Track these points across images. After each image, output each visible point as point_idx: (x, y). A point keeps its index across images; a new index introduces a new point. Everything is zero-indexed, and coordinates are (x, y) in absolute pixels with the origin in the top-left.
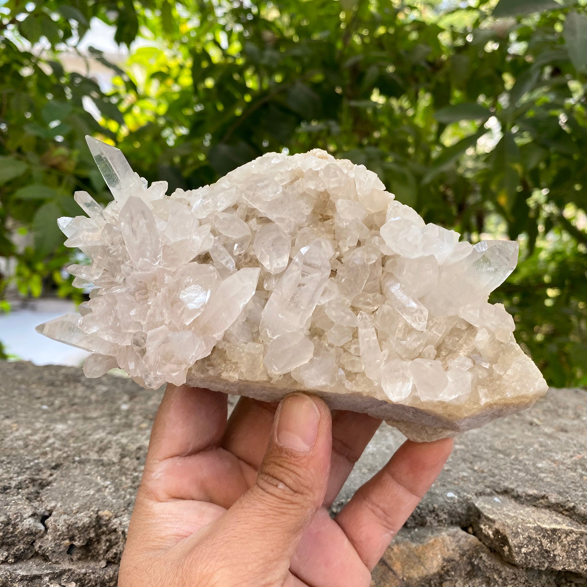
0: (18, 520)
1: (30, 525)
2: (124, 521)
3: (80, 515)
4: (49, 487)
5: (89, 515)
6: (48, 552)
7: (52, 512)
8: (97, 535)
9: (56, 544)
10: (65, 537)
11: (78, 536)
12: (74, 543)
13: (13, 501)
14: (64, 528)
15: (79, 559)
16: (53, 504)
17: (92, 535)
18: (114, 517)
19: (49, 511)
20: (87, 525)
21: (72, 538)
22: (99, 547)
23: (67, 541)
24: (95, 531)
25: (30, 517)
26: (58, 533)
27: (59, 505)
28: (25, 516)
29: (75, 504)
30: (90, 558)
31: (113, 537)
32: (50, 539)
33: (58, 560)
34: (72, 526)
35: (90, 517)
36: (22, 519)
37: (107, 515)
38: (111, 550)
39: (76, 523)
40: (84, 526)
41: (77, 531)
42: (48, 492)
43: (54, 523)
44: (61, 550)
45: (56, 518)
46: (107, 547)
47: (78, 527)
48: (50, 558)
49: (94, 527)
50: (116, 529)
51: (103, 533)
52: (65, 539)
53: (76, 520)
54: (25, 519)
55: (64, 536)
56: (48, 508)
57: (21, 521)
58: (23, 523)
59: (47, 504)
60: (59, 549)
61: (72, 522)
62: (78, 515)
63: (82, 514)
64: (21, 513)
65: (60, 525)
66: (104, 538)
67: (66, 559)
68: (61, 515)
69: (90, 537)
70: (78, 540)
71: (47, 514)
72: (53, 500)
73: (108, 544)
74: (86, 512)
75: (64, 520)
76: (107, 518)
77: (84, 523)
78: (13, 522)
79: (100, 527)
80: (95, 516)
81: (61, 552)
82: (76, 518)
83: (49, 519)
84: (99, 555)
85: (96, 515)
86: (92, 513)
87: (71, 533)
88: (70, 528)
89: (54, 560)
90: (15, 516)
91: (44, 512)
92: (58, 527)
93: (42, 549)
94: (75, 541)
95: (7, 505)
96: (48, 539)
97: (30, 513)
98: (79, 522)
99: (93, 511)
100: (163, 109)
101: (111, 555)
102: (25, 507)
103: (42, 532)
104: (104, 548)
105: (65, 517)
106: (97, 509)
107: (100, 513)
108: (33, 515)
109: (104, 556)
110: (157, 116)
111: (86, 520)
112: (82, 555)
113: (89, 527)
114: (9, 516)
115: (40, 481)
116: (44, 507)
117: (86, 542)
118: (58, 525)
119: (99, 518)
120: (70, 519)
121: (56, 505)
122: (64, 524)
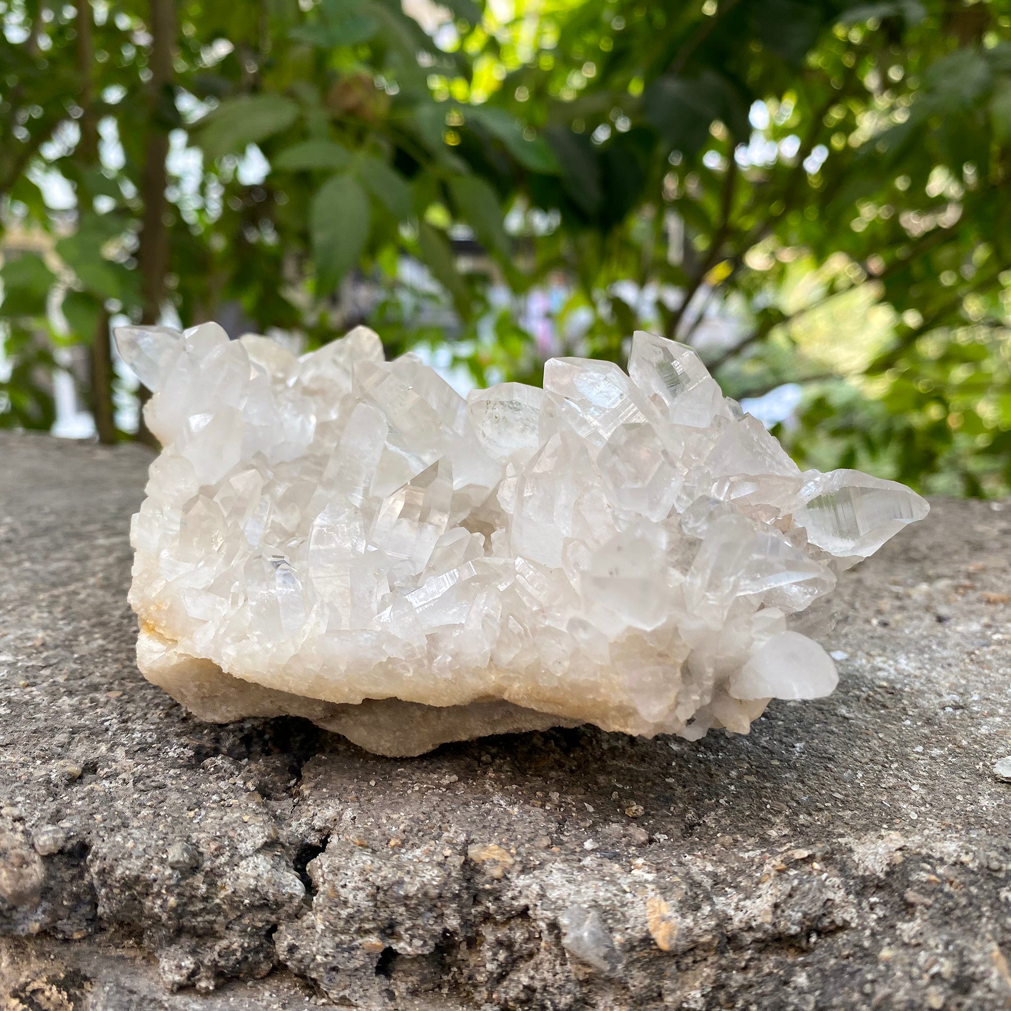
0: (222, 860)
1: (258, 878)
2: (553, 887)
3: (410, 855)
4: (324, 757)
5: (441, 858)
6: (313, 969)
7: (328, 836)
8: (466, 923)
9: (338, 945)
10: (367, 926)
11: (408, 924)
12: (394, 947)
13: (215, 797)
14: (361, 895)
15: (414, 993)
16: (331, 811)
17: (453, 922)
18: (518, 867)
19: (320, 830)
20: (434, 892)
21: (389, 930)
22: (473, 960)
23: (373, 940)
24: (459, 911)
25: (258, 851)
26: (344, 913)
27: (348, 814)
28: (245, 847)
29: (395, 816)
30: (445, 991)
31: (519, 936)
32: (320, 927)
33: (347, 992)
34: (385, 892)
35: (440, 865)
36: (236, 858)
37: (495, 862)
38: (513, 976)
39: (400, 883)
40: (425, 894)
41: (402, 909)
43: (331, 877)
44: (358, 964)
45: (337, 861)
46: (500, 966)
47: (407, 897)
48: (323, 987)
49: (457, 896)
50: (527, 908)
51: (487, 917)
52: (367, 932)
53: (399, 874)
54: (242, 858)
55: (362, 921)
56: (318, 823)
57: (233, 864)
58: (237, 870)
59: (314, 809)
60: (349, 959)
61: (385, 878)
62: (407, 856)
63: (418, 852)
64: (231, 839)
65: (350, 886)
66: (489, 934)
67: (373, 991)
68: (352, 853)
69: (446, 930)
70: (406, 937)
71: (314, 839)
72: (332, 796)
73: (502, 956)
74: (430, 845)
75: (362, 872)
76: (497, 872)
77: (424, 885)
78: (207, 865)
79: (476, 901)
80: (458, 861)
81: (357, 970)
82: (399, 867)
83: (318, 860)
84: (475, 986)
85: (463, 858)
86: (448, 852)
87: (384, 915)
88: (380, 896)
89: (334, 994)
90: (213, 846)
91: (306, 836)
92: (342, 891)
93: (298, 956)
94: (399, 938)
95: (199, 805)
96: (312, 927)
97: (260, 841)
98: (407, 879)
99: (450, 842)
100: (550, 39)
101: (512, 994)
102: (246, 818)
103: (296, 902)
104: (490, 967)
105: (364, 859)
106: (462, 838)
107: (474, 851)
108: (270, 845)
109: (491, 993)
110: (539, 52)
111: (431, 876)
112: (423, 981)
113: (440, 896)
114: (196, 845)
116: (303, 820)
117: (431, 943)
118: (344, 886)
119: (470, 869)
120: (380, 868)
121: (340, 815)
122: (360, 885)
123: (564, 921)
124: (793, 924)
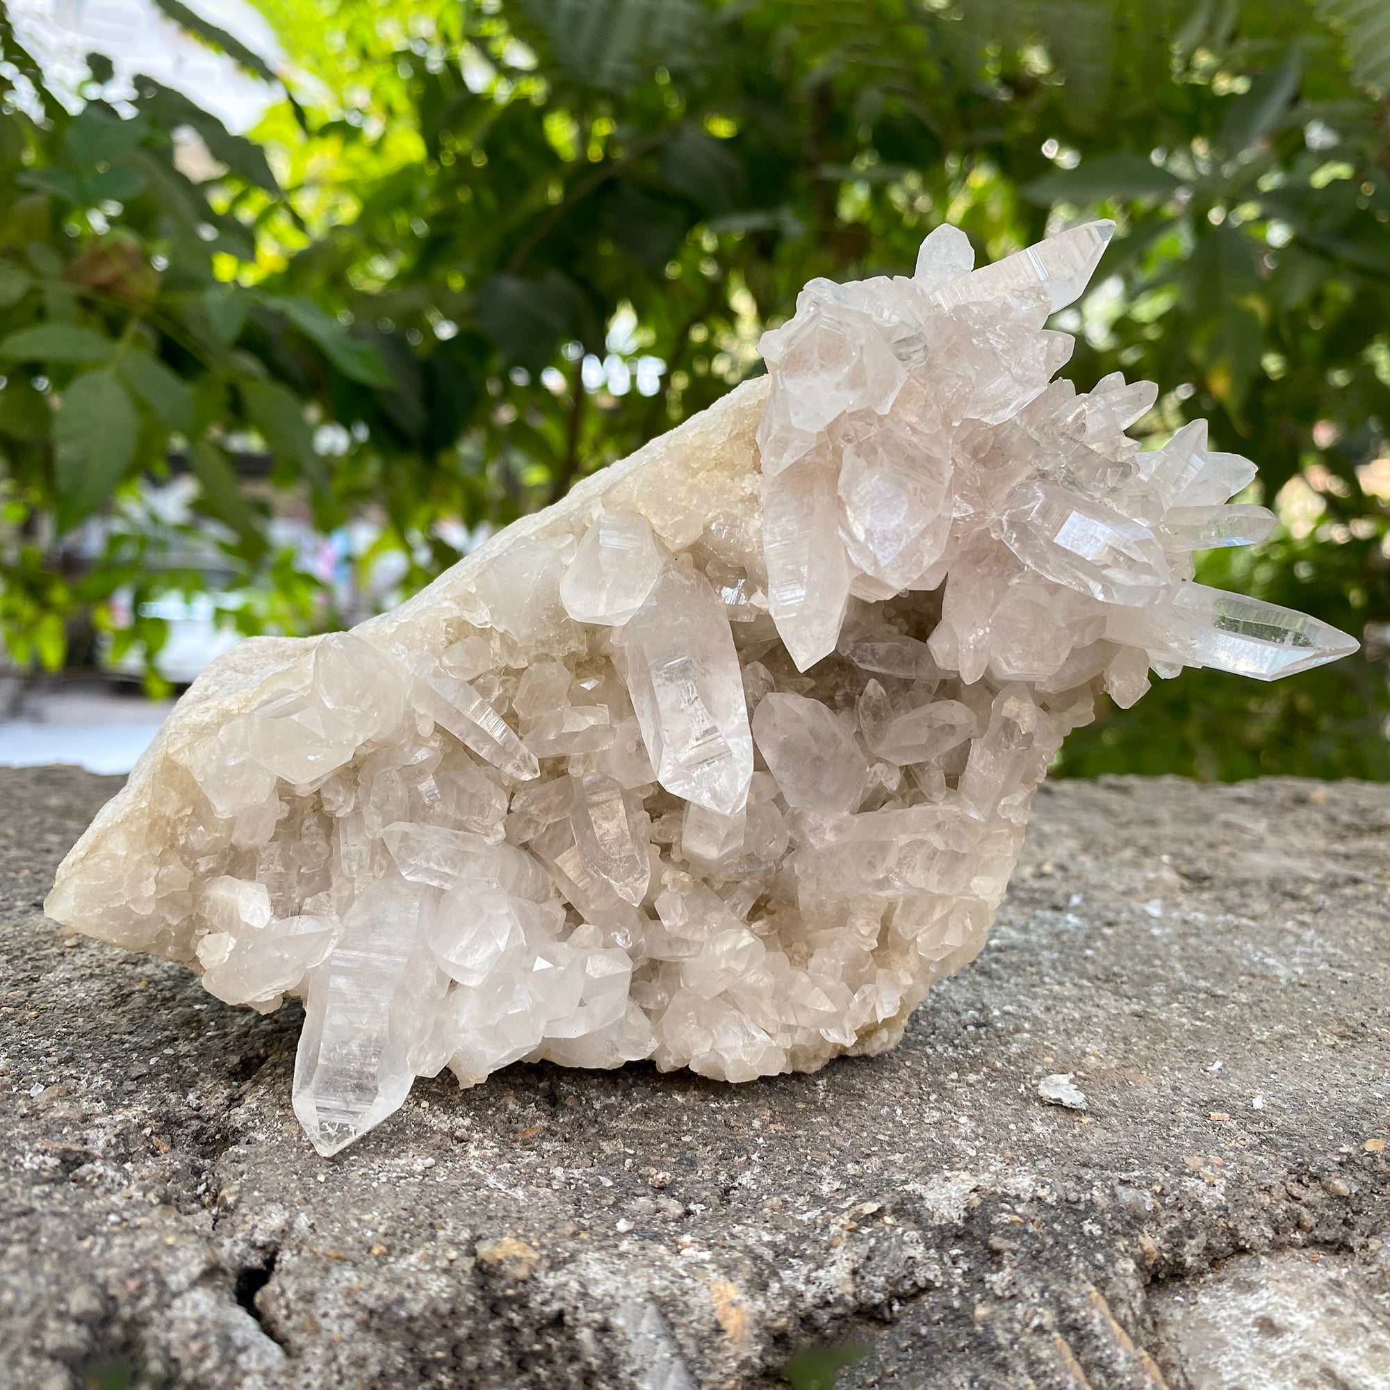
0: (146, 1302)
1: (199, 1321)
2: (596, 1282)
3: (403, 1264)
4: (241, 1150)
5: (445, 1264)
7: (275, 1253)
13: (113, 1218)
14: (349, 1324)
16: (276, 1218)
18: (546, 1263)
19: (263, 1248)
20: (444, 1308)
25: (194, 1284)
27: (303, 1221)
28: (176, 1281)
29: (366, 1217)
34: (381, 1315)
35: (446, 1271)
36: (166, 1297)
37: (518, 1260)
39: (401, 1301)
40: (435, 1312)
42: (241, 1167)
43: (299, 1305)
45: (306, 1282)
47: (411, 1319)
49: (472, 1310)
50: (561, 1314)
53: (398, 1289)
54: (177, 1295)
56: (260, 1238)
57: (162, 1305)
58: (169, 1314)
59: (251, 1219)
61: (379, 1297)
62: (399, 1266)
63: (413, 1259)
64: (156, 1271)
65: (333, 1313)
68: (327, 1270)
71: (255, 1261)
72: (270, 1200)
74: (427, 1248)
75: (348, 1293)
76: (522, 1272)
77: (431, 1300)
78: (126, 1312)
79: (495, 1313)
80: (468, 1264)
82: (394, 1280)
83: (272, 1287)
85: (473, 1260)
86: (453, 1254)
90: (132, 1284)
91: (243, 1257)
95: (91, 1231)
97: (196, 1269)
98: (408, 1295)
99: (452, 1243)
102: (170, 1240)
105: (348, 1276)
106: (466, 1234)
107: (484, 1249)
108: (211, 1273)
111: (439, 1287)
113: (453, 1312)
114: (104, 1287)
115: (195, 1125)
116: (240, 1235)
118: (325, 1315)
119: (485, 1272)
120: (371, 1286)
121: (290, 1224)
122: (348, 1310)
123: (618, 1321)
124: (876, 1291)
